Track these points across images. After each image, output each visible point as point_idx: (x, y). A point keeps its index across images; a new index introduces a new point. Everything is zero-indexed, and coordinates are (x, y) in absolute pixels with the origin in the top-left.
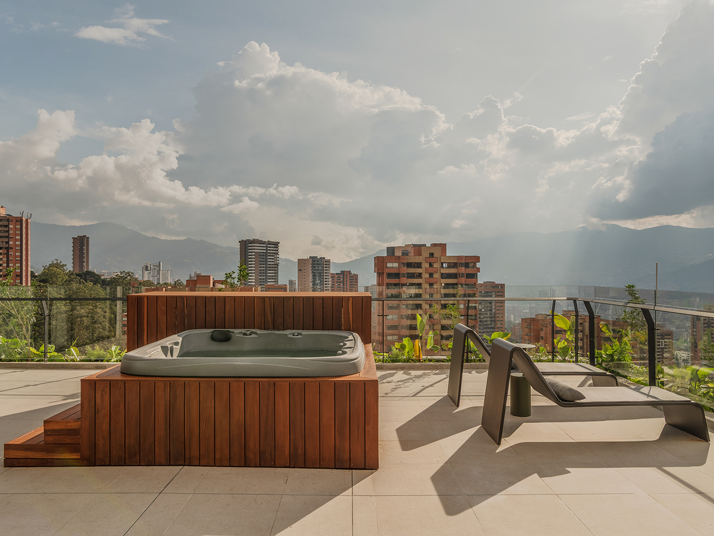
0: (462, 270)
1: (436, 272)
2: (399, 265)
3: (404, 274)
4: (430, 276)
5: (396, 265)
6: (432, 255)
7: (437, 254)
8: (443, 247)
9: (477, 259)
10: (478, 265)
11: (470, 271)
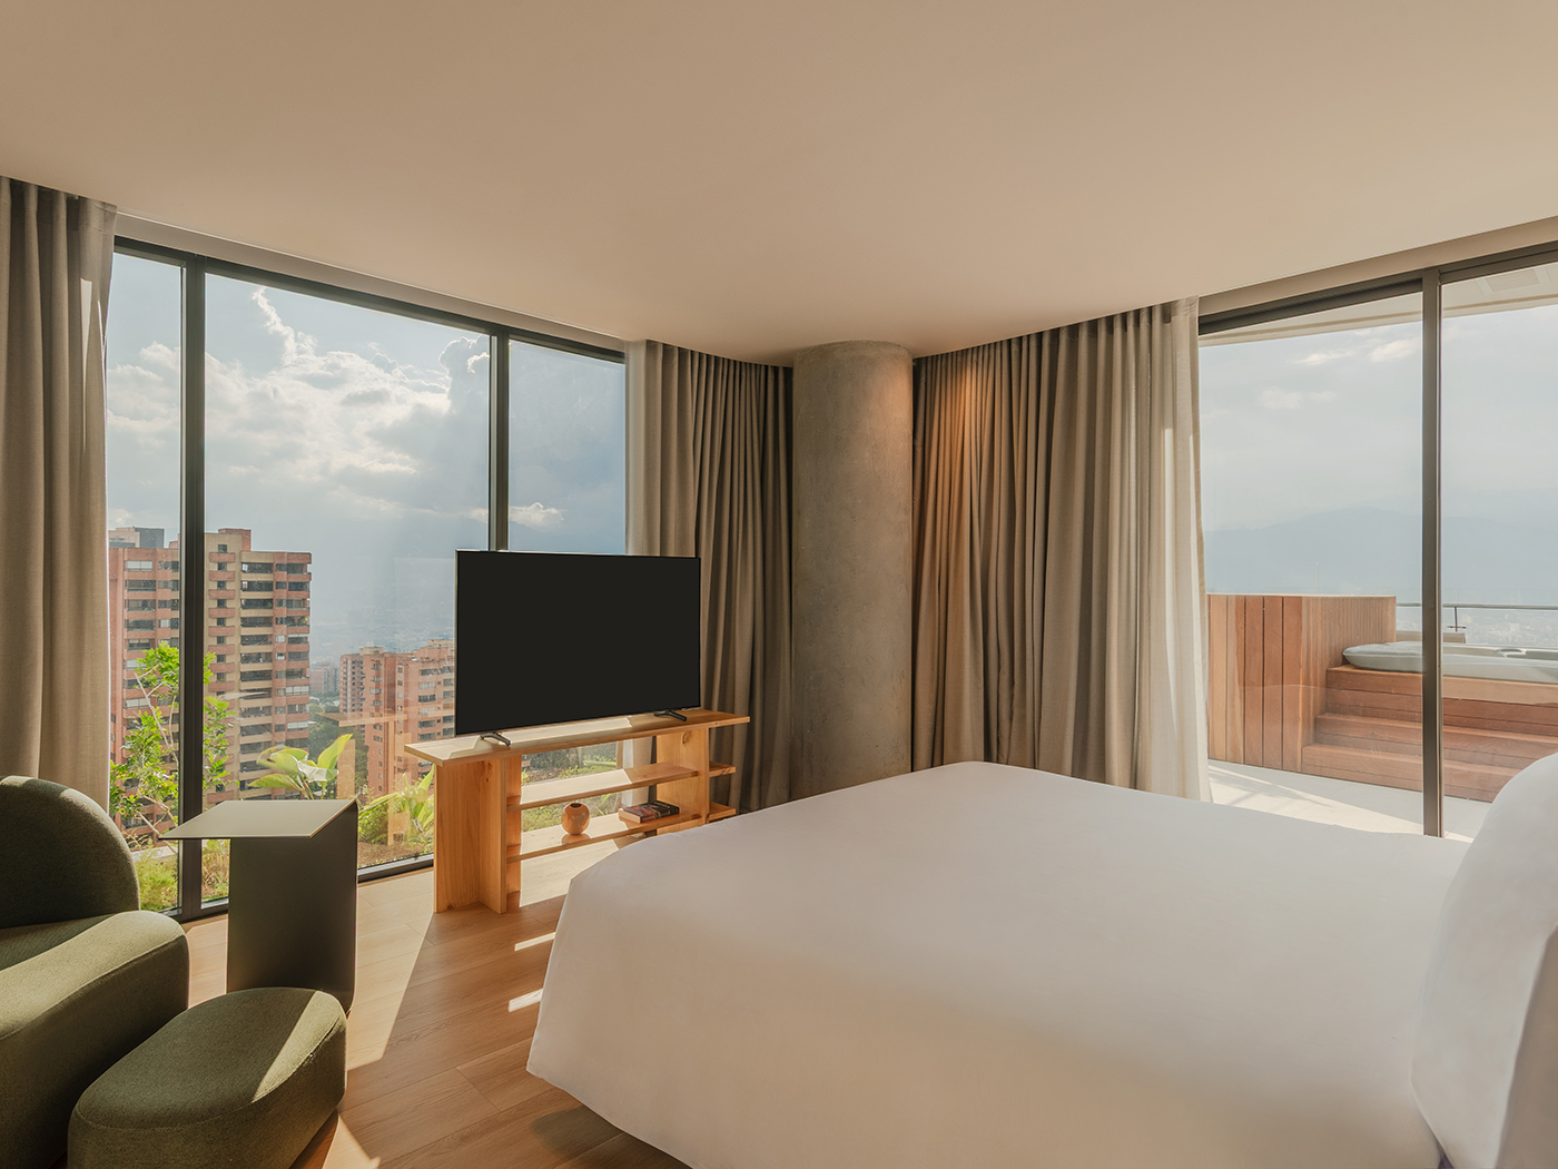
0: (283, 576)
1: (232, 579)
2: (154, 565)
3: (166, 582)
4: (219, 586)
5: (148, 565)
6: (224, 548)
7: (234, 546)
8: (245, 535)
9: (308, 557)
10: (310, 568)
11: (295, 578)
